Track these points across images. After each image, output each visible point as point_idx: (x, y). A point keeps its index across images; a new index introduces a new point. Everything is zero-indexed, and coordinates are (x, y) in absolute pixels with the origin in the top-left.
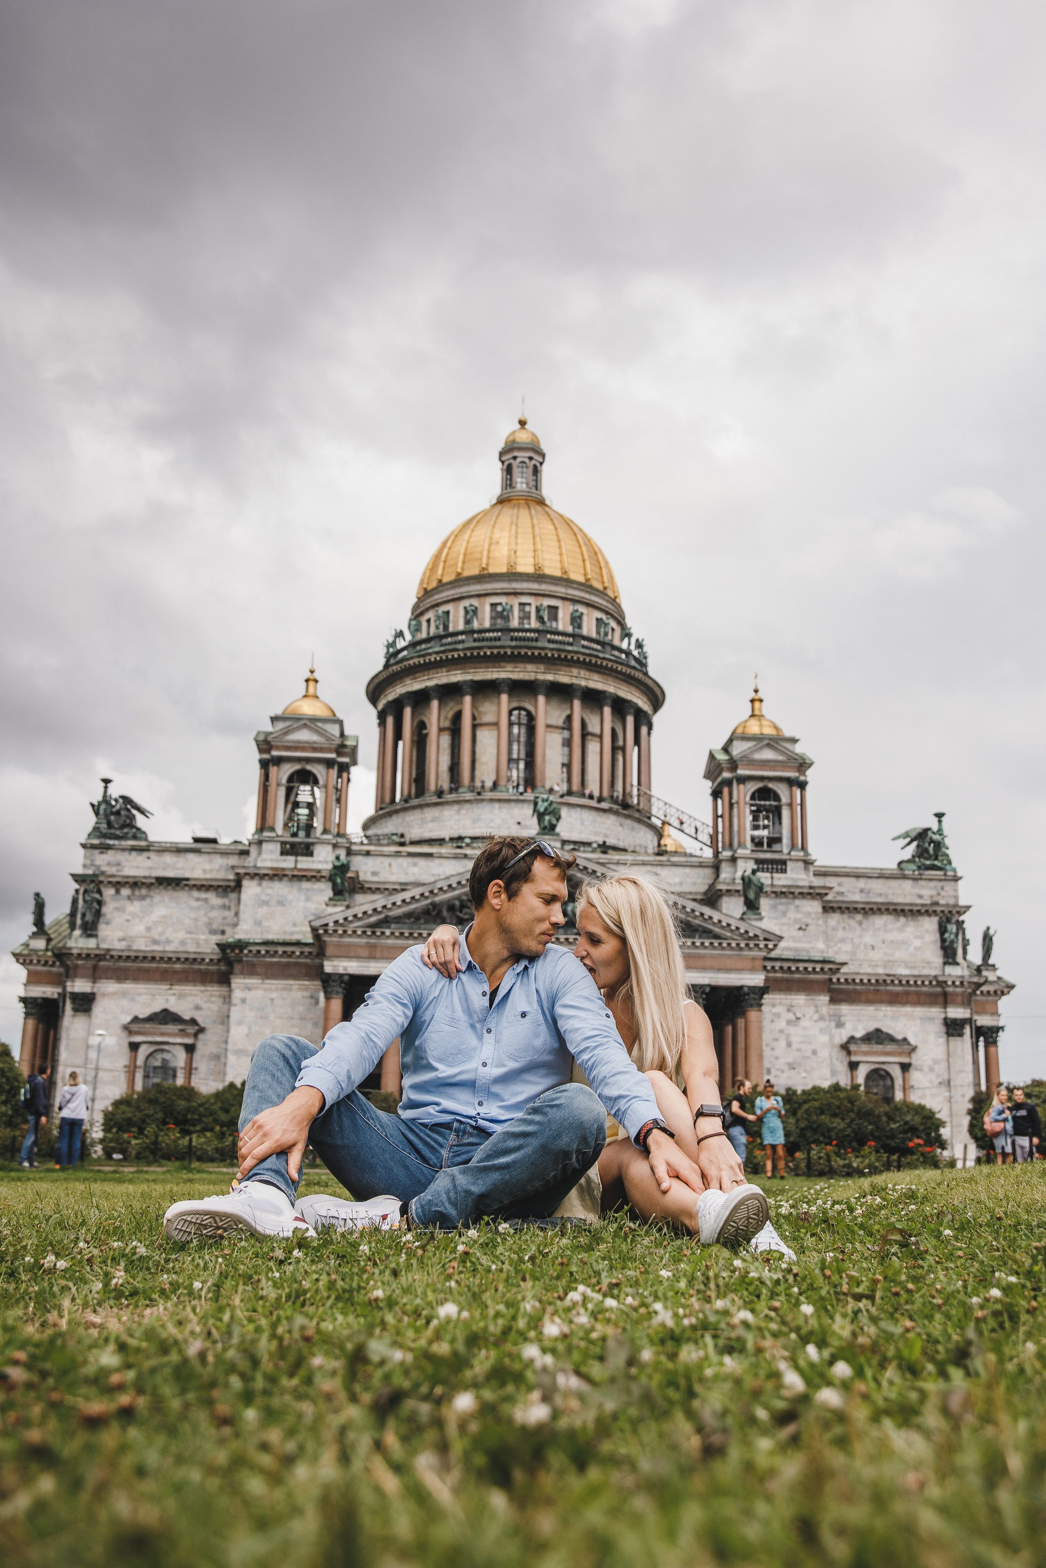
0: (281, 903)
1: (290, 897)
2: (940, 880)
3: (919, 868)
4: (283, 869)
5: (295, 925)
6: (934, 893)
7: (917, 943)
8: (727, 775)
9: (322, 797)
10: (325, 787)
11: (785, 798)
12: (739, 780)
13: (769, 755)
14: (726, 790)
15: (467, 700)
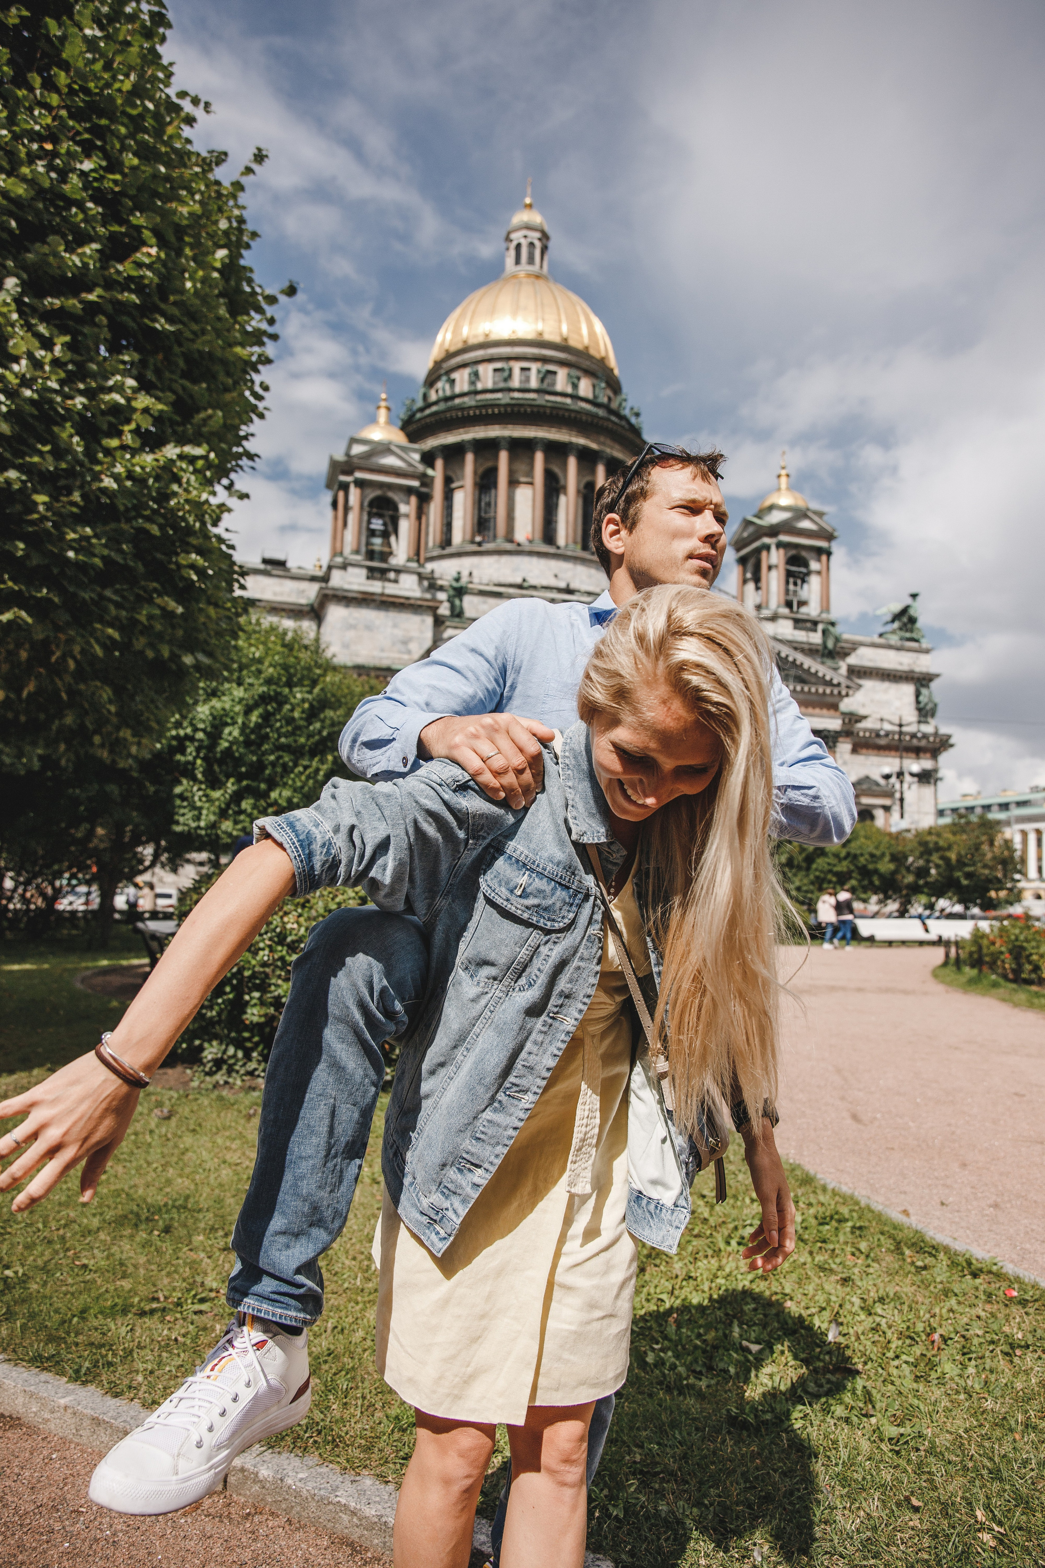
0: (369, 628)
1: (377, 622)
2: (916, 651)
3: (901, 639)
4: (373, 594)
5: (382, 650)
6: (911, 662)
7: (897, 703)
8: (766, 540)
9: (404, 526)
10: (407, 516)
11: (814, 565)
12: (779, 545)
13: (805, 524)
14: (764, 554)
15: (504, 456)
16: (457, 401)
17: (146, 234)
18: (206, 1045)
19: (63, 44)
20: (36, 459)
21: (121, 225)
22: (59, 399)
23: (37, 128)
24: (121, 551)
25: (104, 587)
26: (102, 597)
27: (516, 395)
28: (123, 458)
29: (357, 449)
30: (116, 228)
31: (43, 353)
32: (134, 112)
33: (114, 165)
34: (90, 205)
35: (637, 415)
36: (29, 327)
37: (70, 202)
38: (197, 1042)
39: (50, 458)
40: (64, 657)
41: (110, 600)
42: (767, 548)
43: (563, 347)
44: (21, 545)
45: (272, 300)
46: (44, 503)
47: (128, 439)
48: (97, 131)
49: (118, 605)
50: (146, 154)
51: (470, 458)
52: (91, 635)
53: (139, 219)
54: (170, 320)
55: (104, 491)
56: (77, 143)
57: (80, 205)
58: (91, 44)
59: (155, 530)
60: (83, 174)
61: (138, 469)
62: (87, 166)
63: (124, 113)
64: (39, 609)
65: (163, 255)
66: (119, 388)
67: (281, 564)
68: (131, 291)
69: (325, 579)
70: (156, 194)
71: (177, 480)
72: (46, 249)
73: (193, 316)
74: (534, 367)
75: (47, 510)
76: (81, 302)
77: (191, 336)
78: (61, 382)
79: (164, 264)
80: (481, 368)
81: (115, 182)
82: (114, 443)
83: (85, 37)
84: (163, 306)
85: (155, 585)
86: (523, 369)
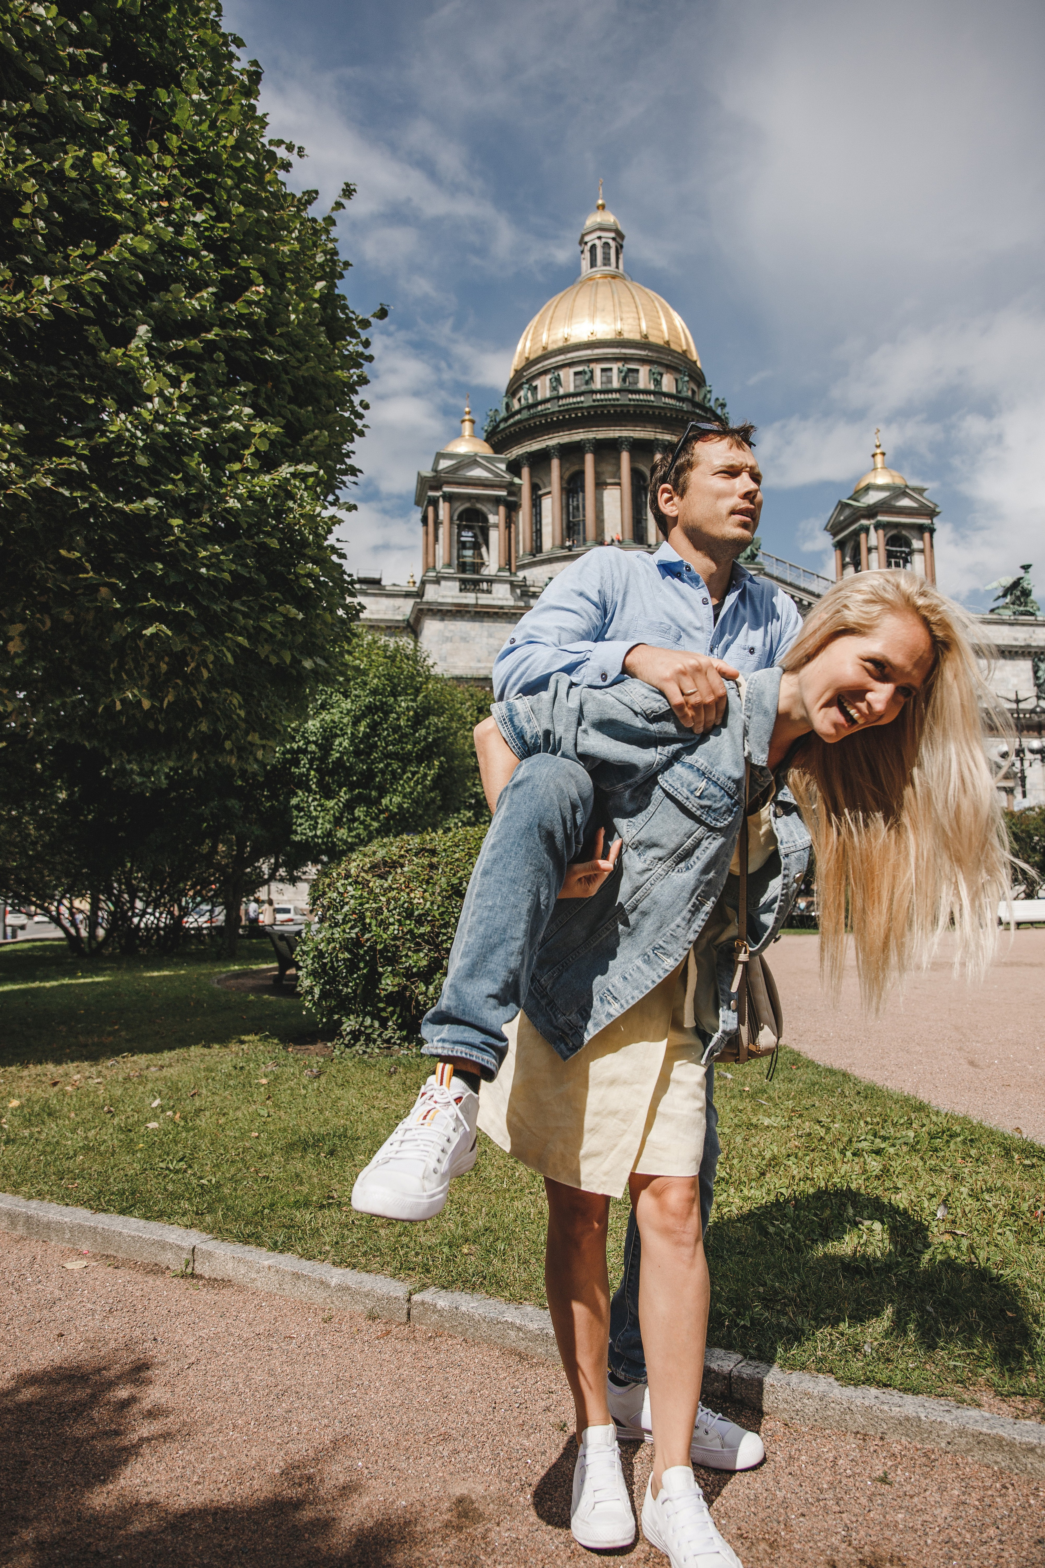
0: (464, 639)
1: (473, 633)
2: (1031, 625)
3: (1014, 613)
4: (467, 605)
5: (479, 661)
6: (1027, 636)
7: (1014, 681)
8: (864, 522)
9: (494, 536)
10: (496, 526)
11: (916, 544)
12: (877, 526)
13: (905, 502)
14: (863, 536)
15: (589, 458)
16: (540, 408)
17: (254, 274)
18: (344, 1019)
19: (173, 111)
20: (170, 487)
21: (231, 269)
22: (187, 431)
23: (156, 188)
24: (246, 566)
25: (232, 600)
26: (231, 609)
27: (599, 396)
28: (244, 480)
29: (444, 464)
30: (227, 272)
31: (172, 390)
32: (238, 165)
33: (222, 215)
34: (204, 253)
35: (723, 406)
36: (159, 368)
37: (186, 252)
38: (336, 1017)
39: (181, 485)
40: (197, 668)
41: (238, 611)
42: (866, 530)
43: (644, 344)
44: (160, 566)
45: (365, 324)
46: (178, 526)
47: (249, 462)
48: (206, 185)
49: (246, 616)
50: (251, 201)
51: (555, 463)
52: (223, 644)
53: (246, 261)
54: (278, 351)
55: (229, 511)
56: (189, 198)
57: (195, 254)
58: (199, 107)
59: (274, 544)
60: (196, 225)
61: (258, 488)
62: (199, 217)
63: (229, 166)
64: (178, 622)
65: (269, 292)
66: (237, 417)
67: (376, 582)
68: (243, 328)
69: (420, 594)
70: (259, 237)
71: (291, 496)
72: (169, 297)
73: (297, 345)
74: (615, 367)
75: (182, 532)
76: (201, 342)
77: (296, 364)
78: (188, 416)
79: (270, 299)
80: (562, 373)
81: (224, 230)
82: (237, 467)
83: (192, 101)
84: (271, 338)
85: (277, 594)
86: (603, 370)
